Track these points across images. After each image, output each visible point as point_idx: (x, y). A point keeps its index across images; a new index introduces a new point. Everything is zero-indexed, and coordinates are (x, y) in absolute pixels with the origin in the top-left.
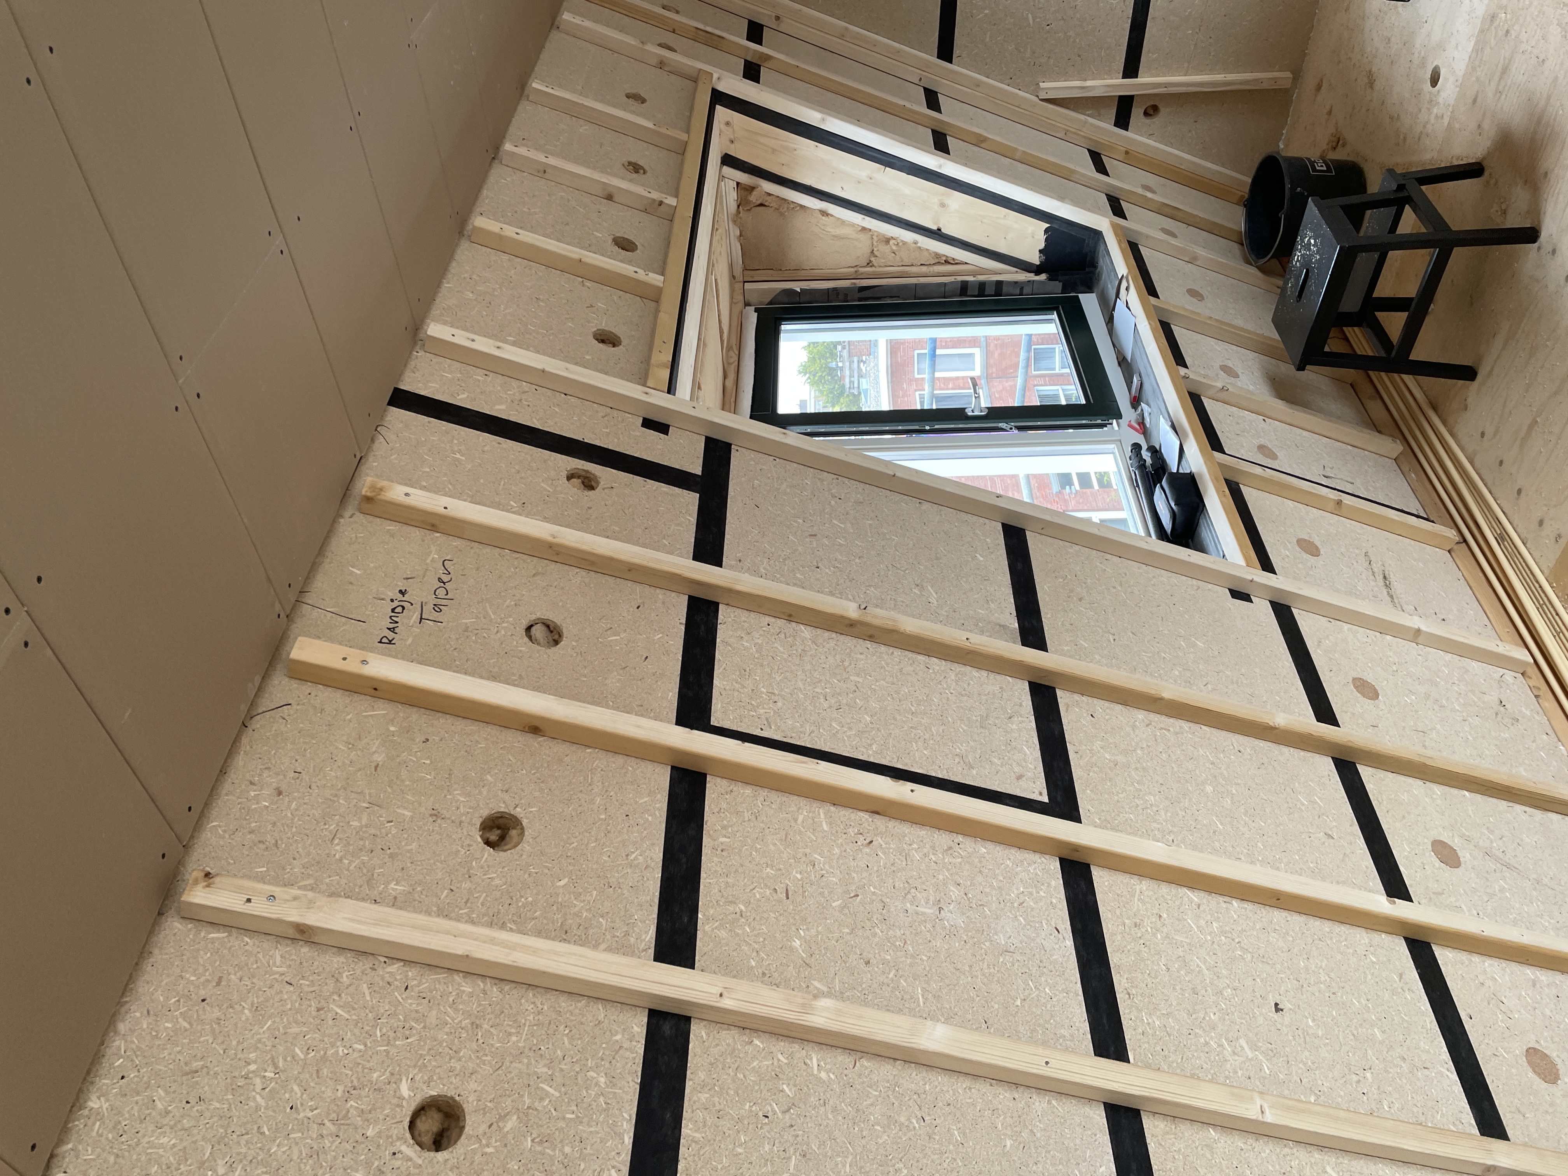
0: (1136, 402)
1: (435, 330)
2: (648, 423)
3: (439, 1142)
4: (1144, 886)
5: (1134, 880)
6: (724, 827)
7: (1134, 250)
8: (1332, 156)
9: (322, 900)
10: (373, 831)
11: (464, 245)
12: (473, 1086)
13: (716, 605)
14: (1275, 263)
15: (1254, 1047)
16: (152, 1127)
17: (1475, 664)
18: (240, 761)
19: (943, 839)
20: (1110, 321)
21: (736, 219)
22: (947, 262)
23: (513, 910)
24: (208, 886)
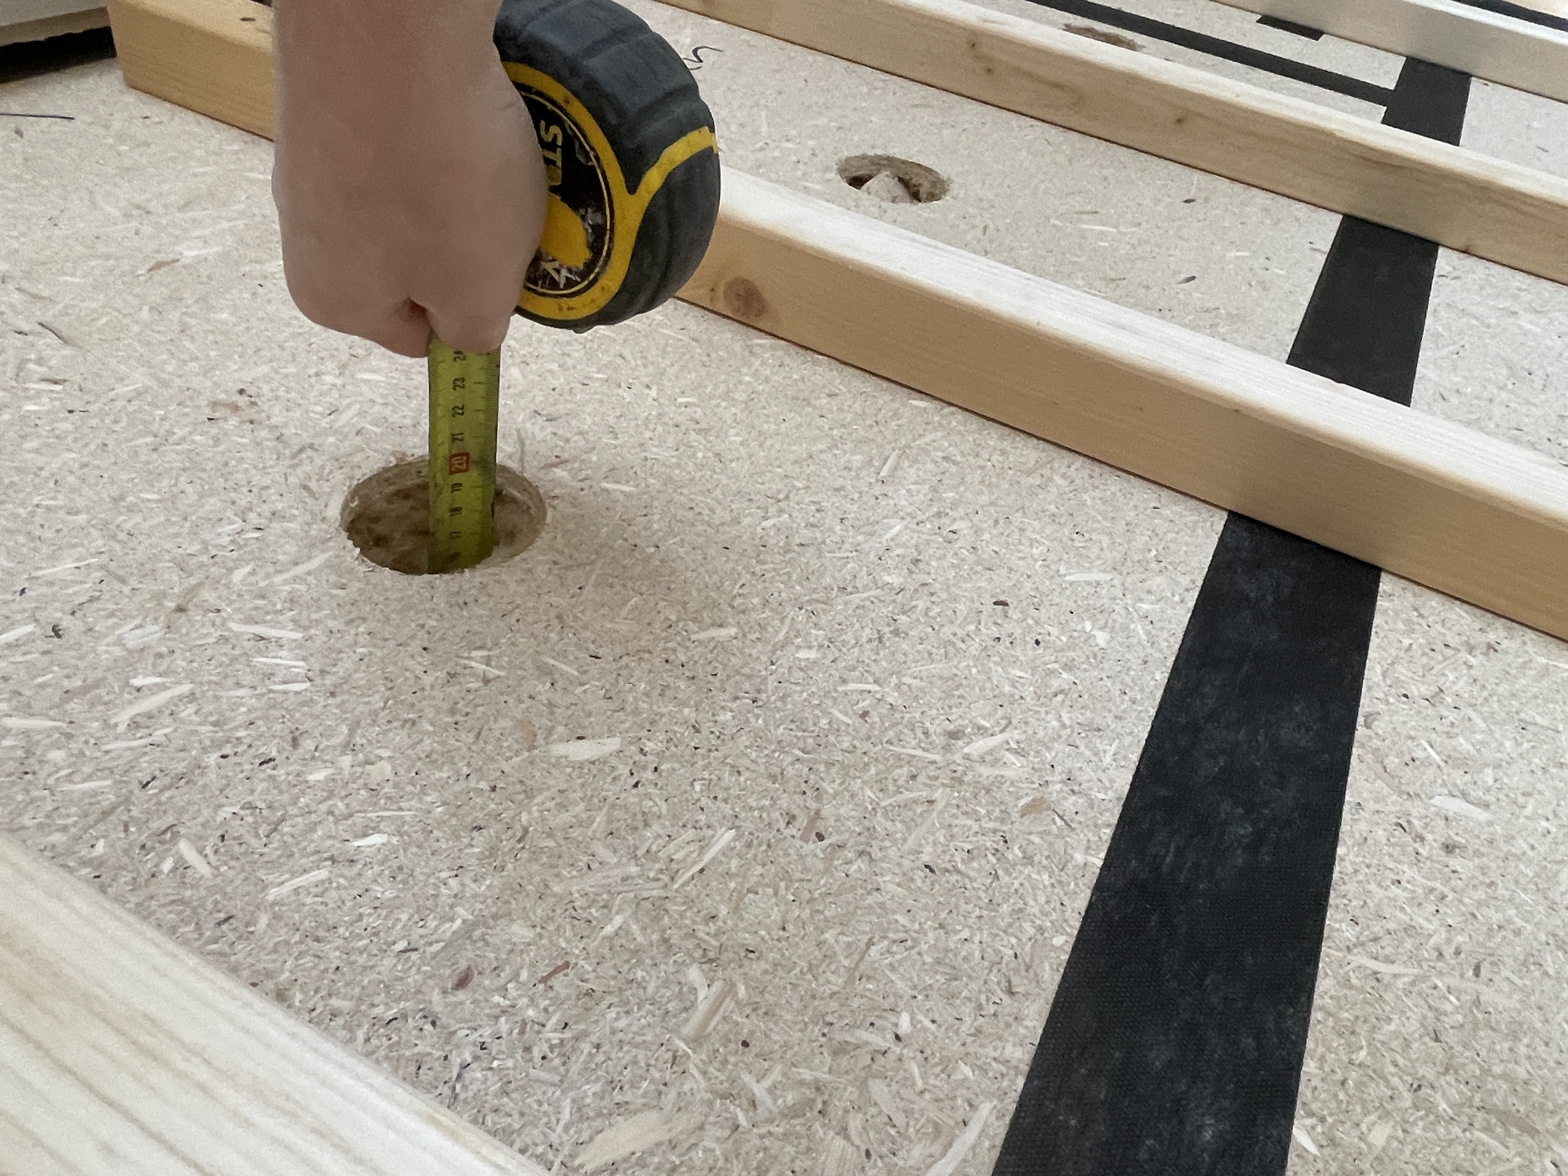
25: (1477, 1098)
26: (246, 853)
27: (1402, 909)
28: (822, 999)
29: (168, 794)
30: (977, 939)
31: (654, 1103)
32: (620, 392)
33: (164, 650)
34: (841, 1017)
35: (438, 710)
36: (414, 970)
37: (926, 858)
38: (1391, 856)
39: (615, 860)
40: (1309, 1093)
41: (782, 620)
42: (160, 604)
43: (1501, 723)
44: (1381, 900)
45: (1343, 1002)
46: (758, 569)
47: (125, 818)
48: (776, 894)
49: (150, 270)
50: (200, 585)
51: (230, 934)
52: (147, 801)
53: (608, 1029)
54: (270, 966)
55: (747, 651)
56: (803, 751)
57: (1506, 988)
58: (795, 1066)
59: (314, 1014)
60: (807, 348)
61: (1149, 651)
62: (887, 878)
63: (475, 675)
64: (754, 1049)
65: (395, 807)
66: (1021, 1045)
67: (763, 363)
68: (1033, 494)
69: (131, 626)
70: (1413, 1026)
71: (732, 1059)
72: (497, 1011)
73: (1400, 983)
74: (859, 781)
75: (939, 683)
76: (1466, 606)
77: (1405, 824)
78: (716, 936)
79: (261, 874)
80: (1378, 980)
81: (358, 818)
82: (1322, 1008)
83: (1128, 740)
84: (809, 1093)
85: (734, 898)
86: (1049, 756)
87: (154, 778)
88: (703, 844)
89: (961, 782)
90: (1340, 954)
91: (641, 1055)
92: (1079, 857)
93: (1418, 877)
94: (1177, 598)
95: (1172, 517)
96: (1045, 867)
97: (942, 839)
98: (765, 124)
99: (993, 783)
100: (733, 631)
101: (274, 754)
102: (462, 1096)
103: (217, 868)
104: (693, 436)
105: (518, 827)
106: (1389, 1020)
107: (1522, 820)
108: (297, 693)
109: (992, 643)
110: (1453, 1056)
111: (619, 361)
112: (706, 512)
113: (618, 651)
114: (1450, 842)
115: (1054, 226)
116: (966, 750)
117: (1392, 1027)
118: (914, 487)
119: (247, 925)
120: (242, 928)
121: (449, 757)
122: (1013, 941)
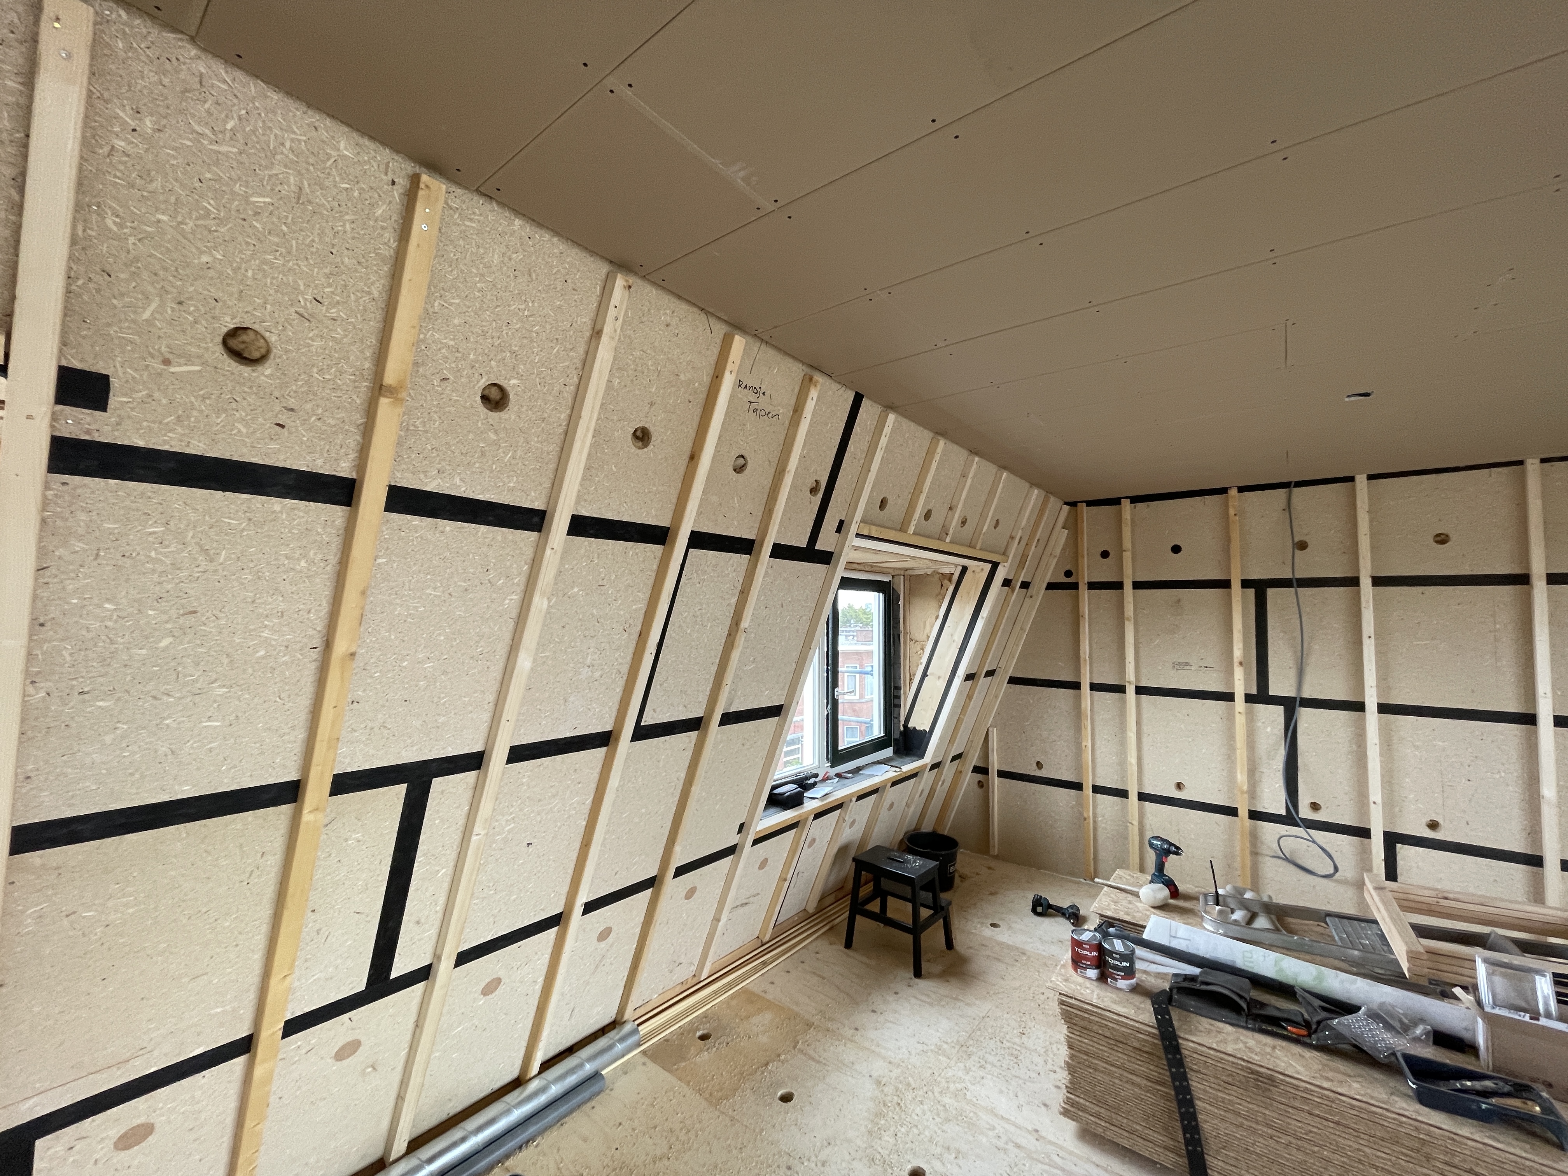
0: (838, 775)
1: (892, 417)
2: (841, 523)
3: (485, 398)
4: (595, 775)
5: (598, 770)
6: (637, 554)
7: (914, 775)
8: (957, 875)
9: (614, 344)
10: (646, 371)
11: (931, 435)
12: (513, 417)
13: (750, 554)
14: (904, 847)
15: (509, 831)
16: (503, 251)
17: (701, 950)
18: (684, 306)
19: (625, 669)
20: (879, 762)
21: (935, 572)
22: (911, 679)
23: (601, 442)
24: (625, 287)
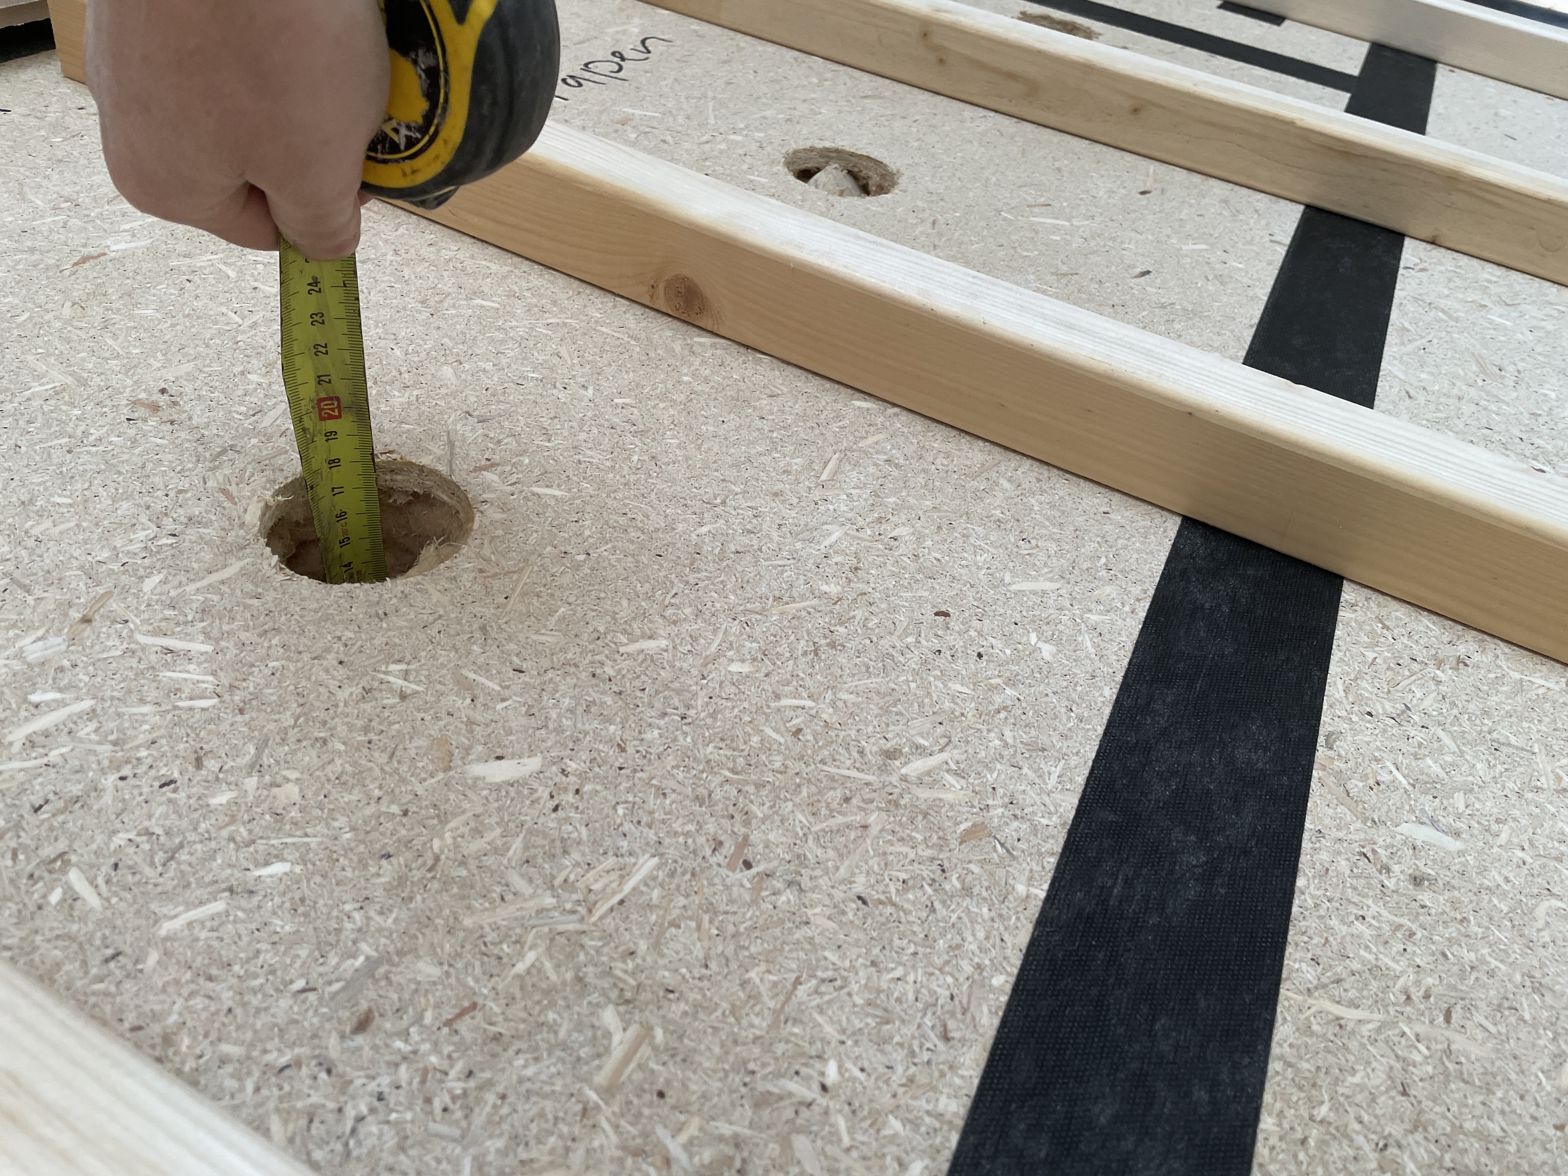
6: (1428, 786)
25: (1448, 1157)
26: (138, 883)
27: (1367, 947)
28: (744, 1044)
29: (60, 818)
30: (911, 978)
31: (561, 1160)
32: (555, 392)
33: (66, 663)
34: (764, 1065)
35: (351, 728)
36: (310, 1013)
37: (859, 887)
38: (1355, 889)
39: (531, 891)
40: (1266, 1152)
41: (715, 632)
42: (66, 615)
43: (1473, 744)
44: (1343, 938)
45: (1303, 1051)
46: (692, 579)
47: (13, 844)
48: (699, 928)
49: (75, 264)
50: (109, 594)
51: (117, 972)
52: (38, 827)
53: (515, 1077)
54: (157, 1008)
55: (678, 664)
56: (733, 771)
57: (1480, 1035)
58: (713, 1119)
59: (202, 1061)
60: (748, 347)
61: (1098, 664)
62: (817, 910)
63: (391, 690)
64: (670, 1100)
65: (299, 833)
66: (956, 1097)
67: (704, 362)
68: (978, 497)
69: (34, 638)
70: (1378, 1079)
71: (646, 1112)
72: (396, 1058)
73: (1365, 1029)
74: (790, 804)
75: (876, 698)
76: (1434, 618)
77: (1369, 854)
78: (633, 974)
79: (153, 906)
80: (1341, 1027)
81: (261, 845)
82: (1282, 1058)
83: (1074, 761)
84: (729, 1150)
85: (655, 933)
86: (990, 778)
87: (47, 802)
88: (624, 872)
89: (897, 804)
90: (1299, 998)
91: (548, 1106)
92: (1021, 889)
93: (1385, 913)
94: (1127, 608)
95: (1123, 522)
96: (985, 899)
97: (876, 868)
98: (712, 117)
99: (930, 807)
100: (663, 643)
101: (176, 775)
102: (355, 1153)
103: (108, 900)
104: (629, 438)
105: (429, 854)
106: (1353, 1072)
107: (1495, 850)
108: (203, 709)
109: (931, 656)
110: (1421, 1112)
111: (555, 360)
112: (640, 517)
113: (545, 663)
114: (1417, 873)
115: (1005, 219)
116: (903, 771)
117: (1357, 1079)
118: (854, 492)
119: (137, 962)
120: (130, 966)
121: (360, 777)
122: (949, 980)
